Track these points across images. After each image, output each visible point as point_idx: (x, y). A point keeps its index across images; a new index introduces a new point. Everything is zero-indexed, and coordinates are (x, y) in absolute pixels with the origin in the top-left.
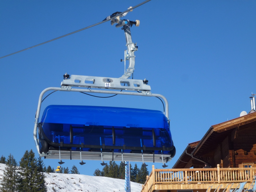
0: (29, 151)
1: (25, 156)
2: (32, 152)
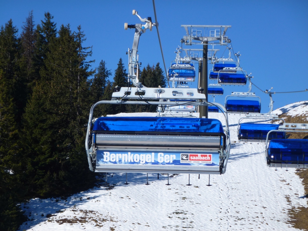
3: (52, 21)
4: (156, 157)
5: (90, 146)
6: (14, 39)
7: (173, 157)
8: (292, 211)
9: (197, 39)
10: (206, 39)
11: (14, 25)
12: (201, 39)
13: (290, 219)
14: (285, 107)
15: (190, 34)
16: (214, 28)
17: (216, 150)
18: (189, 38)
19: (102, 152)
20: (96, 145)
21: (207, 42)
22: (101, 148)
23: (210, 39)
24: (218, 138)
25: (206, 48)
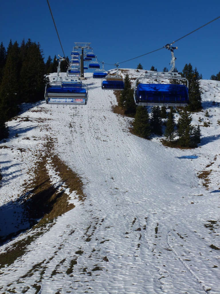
0: (188, 64)
1: (185, 68)
2: (190, 65)
3: (31, 41)
4: (66, 100)
5: (46, 97)
6: (17, 47)
7: (71, 100)
8: (113, 107)
9: (80, 47)
10: (83, 47)
11: (17, 43)
12: (81, 47)
13: (112, 110)
14: (109, 71)
15: (77, 45)
16: (85, 44)
17: (84, 98)
18: (77, 47)
19: (50, 98)
20: (48, 96)
21: (83, 48)
22: (49, 97)
23: (84, 47)
24: (85, 94)
25: (83, 51)
